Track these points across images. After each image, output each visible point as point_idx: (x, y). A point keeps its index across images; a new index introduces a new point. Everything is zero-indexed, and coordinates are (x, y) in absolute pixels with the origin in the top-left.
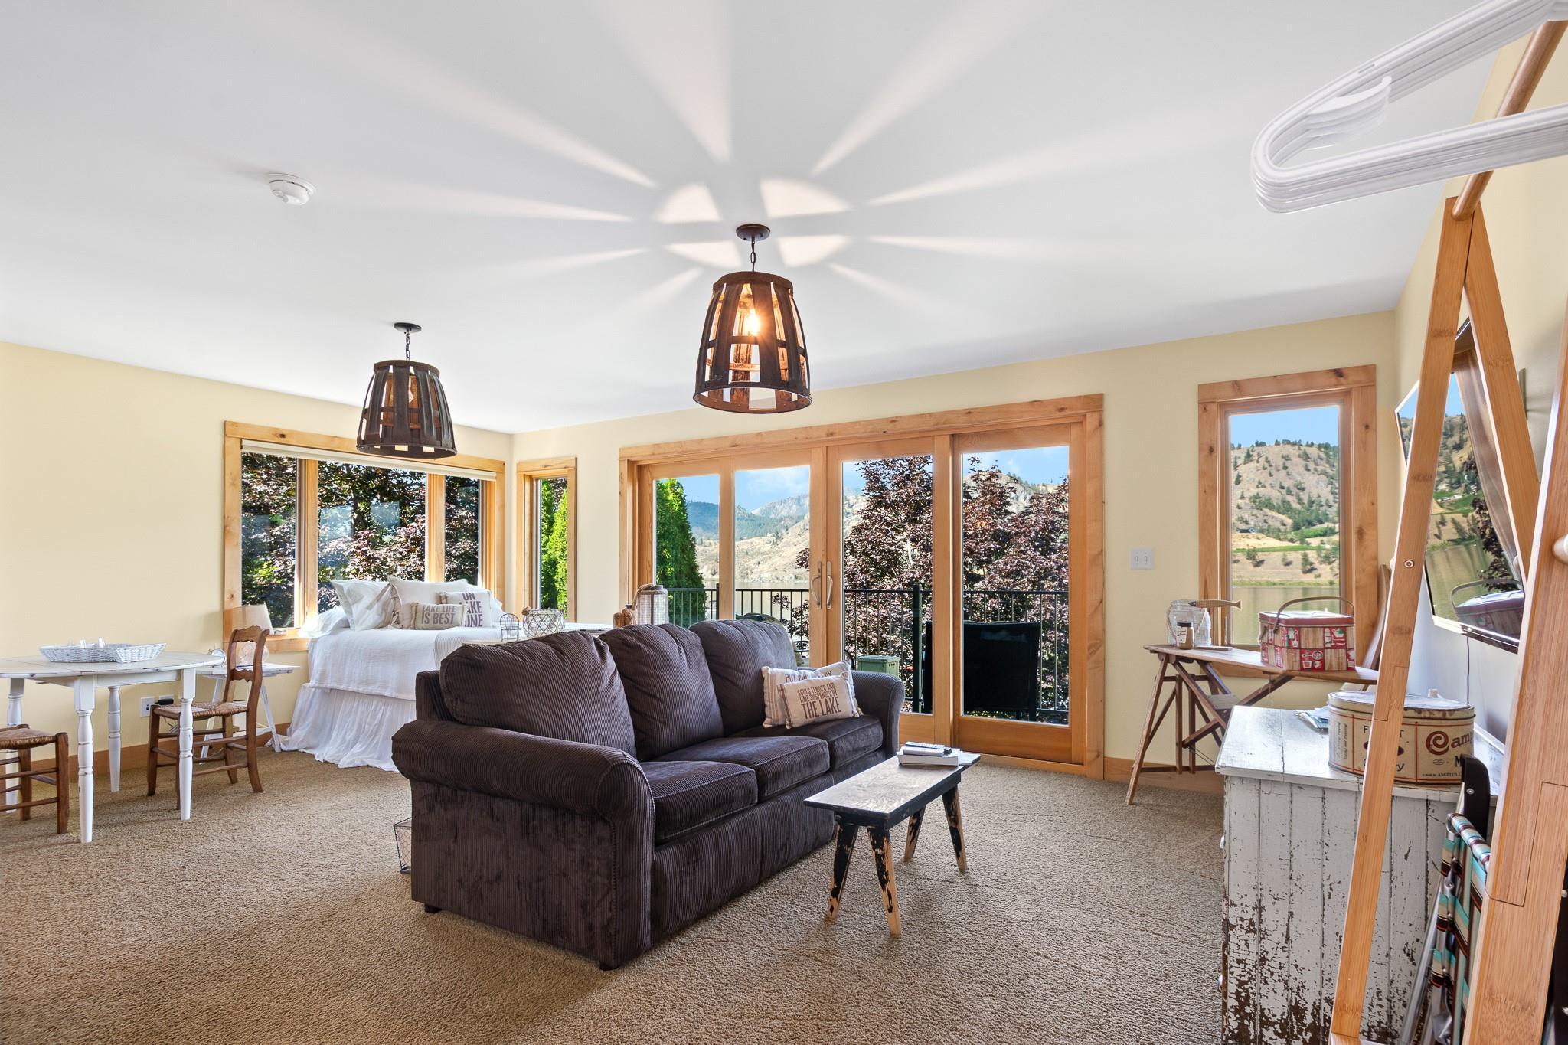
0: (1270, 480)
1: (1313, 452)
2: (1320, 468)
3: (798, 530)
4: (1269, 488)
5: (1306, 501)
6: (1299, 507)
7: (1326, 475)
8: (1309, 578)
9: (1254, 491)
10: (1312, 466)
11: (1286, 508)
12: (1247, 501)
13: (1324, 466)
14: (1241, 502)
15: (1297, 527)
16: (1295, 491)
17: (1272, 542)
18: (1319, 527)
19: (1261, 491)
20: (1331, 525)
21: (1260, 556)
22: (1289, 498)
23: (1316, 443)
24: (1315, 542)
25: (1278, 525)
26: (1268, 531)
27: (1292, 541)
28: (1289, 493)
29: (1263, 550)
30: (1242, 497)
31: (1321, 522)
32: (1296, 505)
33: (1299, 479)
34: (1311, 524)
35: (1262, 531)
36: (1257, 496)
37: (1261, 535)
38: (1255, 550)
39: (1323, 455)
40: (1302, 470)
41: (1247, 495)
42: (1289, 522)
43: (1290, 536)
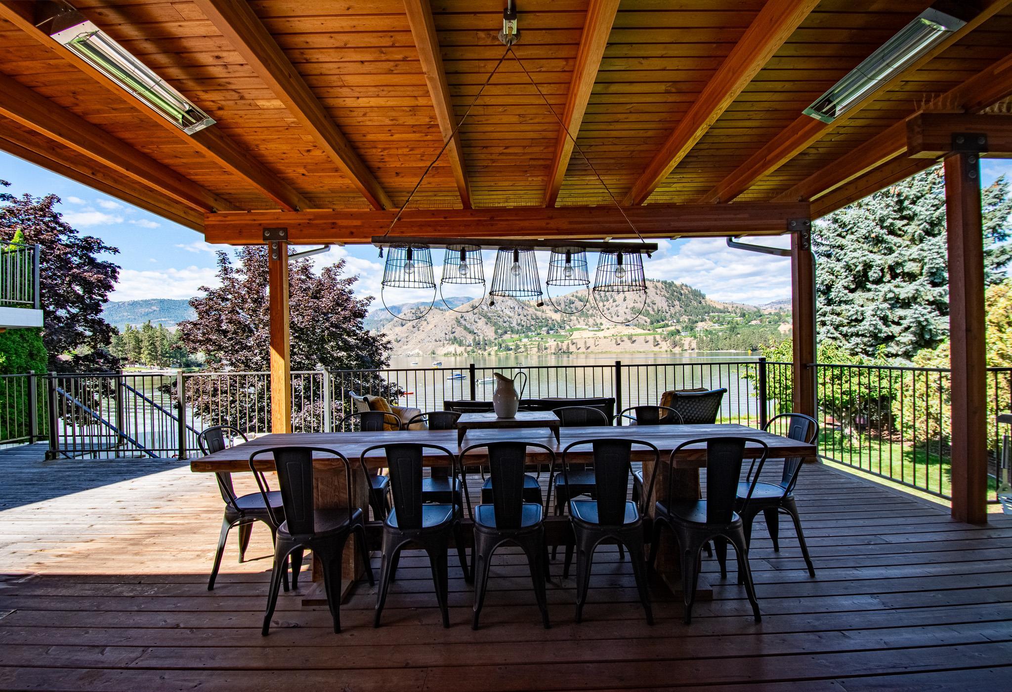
0: (640, 299)
1: (659, 285)
2: (662, 293)
3: (390, 326)
4: (639, 303)
5: (656, 310)
6: (653, 313)
7: (665, 297)
8: (657, 349)
9: (632, 305)
10: (659, 292)
11: (648, 314)
12: (629, 310)
13: (664, 292)
14: (626, 311)
15: (652, 323)
16: (651, 305)
17: (640, 331)
18: (662, 323)
19: (636, 305)
20: (667, 322)
21: (634, 338)
22: (648, 308)
23: (661, 280)
24: (659, 330)
25: (643, 322)
26: (637, 326)
27: (649, 330)
28: (649, 306)
29: (635, 335)
30: (627, 308)
31: (663, 321)
32: (652, 312)
33: (653, 298)
34: (658, 322)
35: (636, 326)
36: (634, 308)
37: (635, 327)
38: (632, 335)
39: (664, 287)
40: (654, 294)
41: (629, 307)
42: (648, 321)
43: (648, 328)
